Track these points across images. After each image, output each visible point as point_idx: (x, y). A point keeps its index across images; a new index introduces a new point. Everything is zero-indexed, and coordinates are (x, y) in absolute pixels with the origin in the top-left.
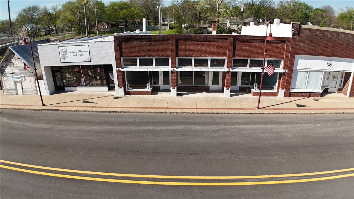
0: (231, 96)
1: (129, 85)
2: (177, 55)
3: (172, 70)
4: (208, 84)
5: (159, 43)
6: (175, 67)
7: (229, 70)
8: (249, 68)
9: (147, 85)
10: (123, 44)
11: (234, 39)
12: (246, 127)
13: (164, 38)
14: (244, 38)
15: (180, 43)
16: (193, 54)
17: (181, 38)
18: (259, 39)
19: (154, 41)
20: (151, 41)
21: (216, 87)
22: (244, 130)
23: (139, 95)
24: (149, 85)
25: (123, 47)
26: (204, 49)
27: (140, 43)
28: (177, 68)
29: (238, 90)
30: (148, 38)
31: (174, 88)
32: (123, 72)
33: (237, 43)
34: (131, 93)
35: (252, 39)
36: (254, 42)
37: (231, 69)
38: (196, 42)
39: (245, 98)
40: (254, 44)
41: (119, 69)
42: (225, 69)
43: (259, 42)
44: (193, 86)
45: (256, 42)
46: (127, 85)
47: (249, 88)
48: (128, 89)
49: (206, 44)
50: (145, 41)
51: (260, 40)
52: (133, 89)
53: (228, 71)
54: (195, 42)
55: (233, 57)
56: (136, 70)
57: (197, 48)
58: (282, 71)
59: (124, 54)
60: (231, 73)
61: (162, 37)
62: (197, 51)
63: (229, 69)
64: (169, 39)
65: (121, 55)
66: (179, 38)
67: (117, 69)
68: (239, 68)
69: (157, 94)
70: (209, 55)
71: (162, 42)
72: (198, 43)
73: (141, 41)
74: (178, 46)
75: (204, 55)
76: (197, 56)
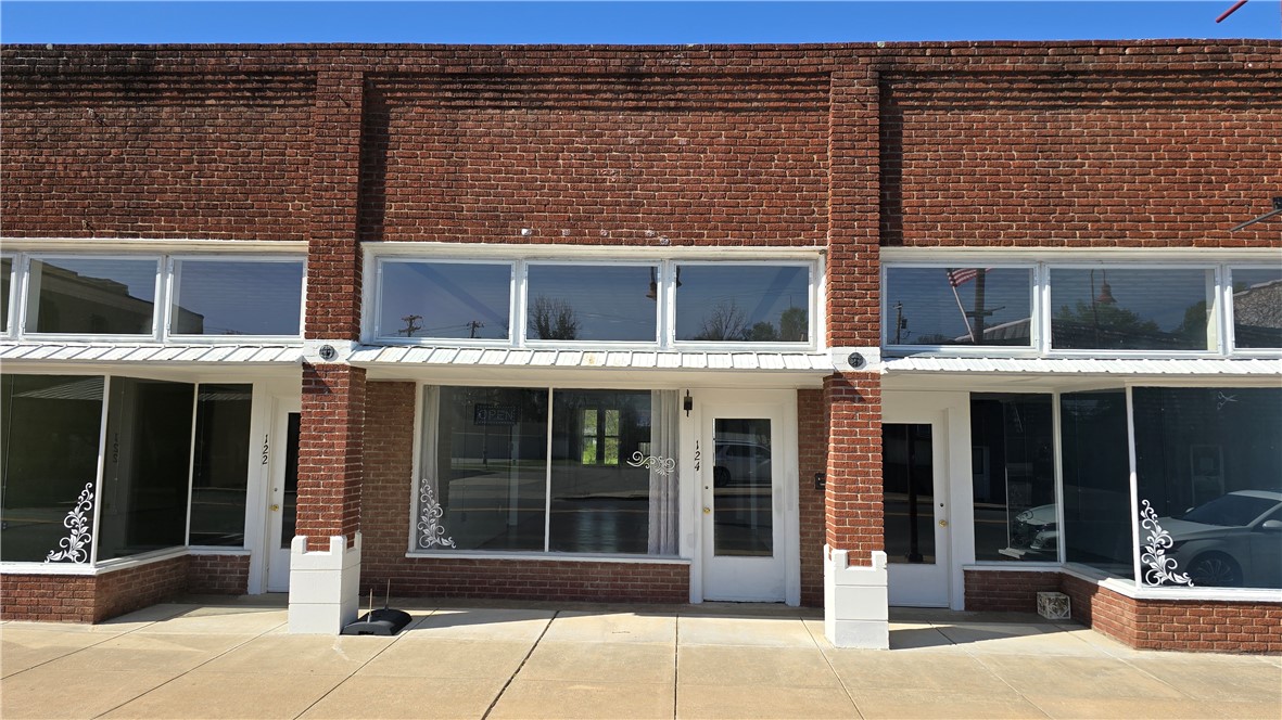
0: (897, 641)
2: (373, 228)
3: (316, 359)
5: (219, 116)
6: (345, 332)
7: (856, 360)
8: (1048, 351)
9: (76, 515)
11: (884, 78)
13: (259, 73)
14: (971, 65)
15: (405, 121)
16: (518, 219)
17: (412, 77)
18: (1119, 66)
19: (182, 97)
20: (154, 96)
26: (612, 177)
27: (52, 112)
28: (365, 343)
30: (124, 73)
31: (315, 547)
33: (911, 119)
35: (1057, 74)
36: (1072, 102)
37: (877, 350)
38: (544, 115)
40: (1081, 122)
42: (819, 355)
43: (1125, 101)
44: (546, 555)
45: (1092, 103)
49: (631, 129)
50: (96, 102)
51: (1128, 73)
53: (850, 369)
54: (531, 115)
55: (883, 243)
57: (549, 162)
62: (555, 192)
63: (852, 350)
64: (309, 80)
66: (394, 75)
70: (660, 227)
71: (248, 113)
72: (561, 123)
73: (65, 103)
74: (386, 147)
75: (613, 224)
76: (552, 237)
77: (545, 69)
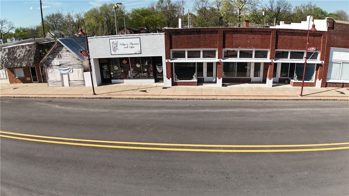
0: (273, 86)
1: (176, 76)
2: (224, 47)
3: (219, 61)
4: (250, 76)
5: (207, 36)
6: (222, 58)
8: (289, 59)
9: (194, 76)
10: (173, 36)
11: (277, 32)
12: (295, 109)
13: (212, 31)
14: (285, 31)
15: (227, 35)
16: (239, 46)
17: (228, 31)
18: (299, 32)
19: (203, 34)
20: (200, 34)
21: (257, 79)
22: (295, 112)
23: (185, 86)
24: (195, 76)
25: (173, 40)
26: (249, 42)
27: (189, 35)
28: (223, 59)
29: (278, 81)
30: (197, 31)
31: (219, 79)
32: (172, 63)
33: (279, 36)
34: (178, 83)
35: (293, 33)
36: (294, 35)
37: (274, 60)
39: (286, 88)
40: (295, 37)
41: (168, 61)
42: (268, 60)
43: (299, 35)
44: (236, 77)
45: (296, 35)
46: (175, 76)
47: (288, 79)
48: (175, 80)
49: (251, 36)
50: (194, 34)
52: (180, 80)
53: (271, 62)
54: (240, 35)
55: (275, 49)
56: (184, 61)
57: (242, 40)
58: (320, 62)
59: (173, 47)
60: (273, 64)
61: (210, 30)
62: (243, 43)
63: (272, 60)
64: (217, 32)
65: (171, 48)
66: (226, 31)
67: (167, 60)
68: (281, 59)
69: (202, 85)
70: (254, 47)
71: (210, 35)
72: (243, 36)
73: (191, 34)
74: (225, 38)
75: (249, 47)
76: (243, 48)
77: (242, 30)
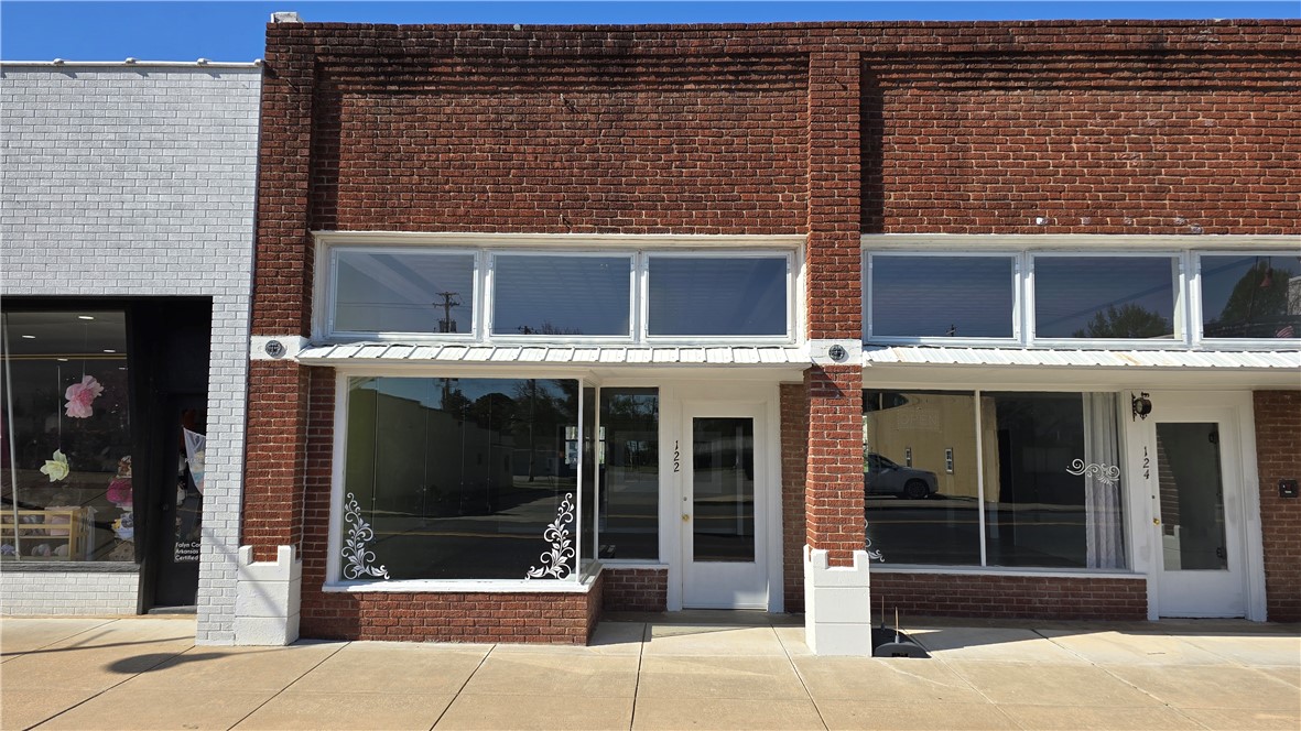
1: (362, 528)
2: (872, 220)
3: (826, 361)
5: (699, 102)
6: (852, 332)
9: (556, 528)
10: (356, 105)
13: (746, 55)
15: (899, 103)
16: (1031, 207)
17: (911, 56)
19: (660, 82)
20: (628, 80)
21: (1201, 587)
23: (454, 646)
24: (572, 527)
25: (351, 136)
26: (1133, 162)
27: (517, 98)
28: (867, 346)
30: (599, 56)
31: (839, 558)
32: (319, 378)
38: (1052, 96)
41: (274, 348)
44: (984, 570)
46: (347, 526)
48: (347, 573)
49: (1152, 109)
50: (566, 87)
52: (395, 575)
54: (1037, 97)
57: (1062, 145)
59: (344, 203)
61: (732, 43)
62: (1070, 176)
64: (798, 64)
66: (891, 55)
70: (1190, 214)
71: (729, 98)
72: (1069, 104)
73: (530, 88)
74: (881, 133)
75: (1135, 211)
76: (1069, 226)
77: (1060, 46)
